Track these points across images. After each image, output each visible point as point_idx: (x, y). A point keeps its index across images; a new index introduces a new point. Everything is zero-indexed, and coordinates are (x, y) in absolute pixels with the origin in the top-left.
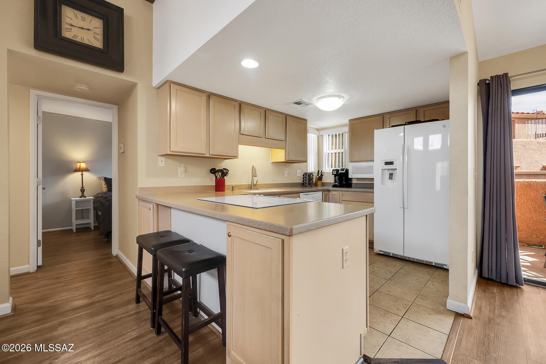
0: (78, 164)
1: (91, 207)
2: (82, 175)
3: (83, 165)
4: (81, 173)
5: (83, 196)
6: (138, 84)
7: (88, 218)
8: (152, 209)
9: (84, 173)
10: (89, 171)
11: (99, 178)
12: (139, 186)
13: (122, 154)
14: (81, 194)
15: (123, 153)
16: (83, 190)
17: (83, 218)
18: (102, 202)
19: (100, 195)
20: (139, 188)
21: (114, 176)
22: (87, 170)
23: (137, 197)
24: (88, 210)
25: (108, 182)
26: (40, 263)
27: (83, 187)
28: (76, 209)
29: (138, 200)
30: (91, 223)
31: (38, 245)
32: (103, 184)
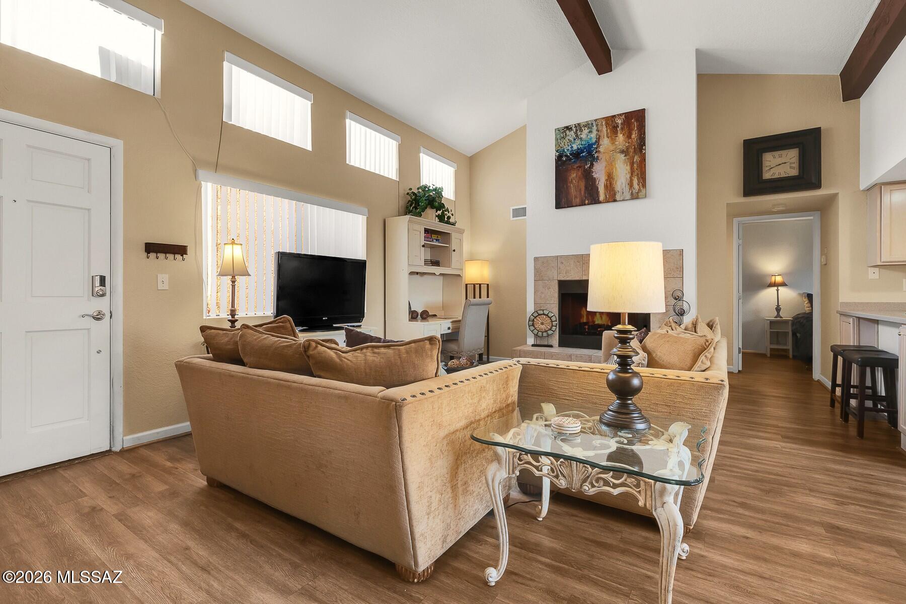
0: (773, 278)
1: (789, 330)
2: (778, 290)
3: (779, 279)
4: (776, 288)
5: (778, 316)
6: (840, 195)
7: (786, 344)
8: (851, 323)
9: (779, 288)
10: (787, 285)
11: (801, 295)
12: (840, 301)
13: (825, 266)
14: (776, 313)
15: (826, 264)
16: (778, 309)
17: (778, 343)
18: (802, 322)
19: (800, 316)
20: (842, 303)
21: (816, 292)
22: (783, 284)
23: (838, 312)
24: (786, 334)
25: (810, 297)
26: (740, 369)
27: (778, 306)
28: (771, 330)
29: (839, 315)
30: (789, 349)
31: (739, 353)
32: (806, 302)
